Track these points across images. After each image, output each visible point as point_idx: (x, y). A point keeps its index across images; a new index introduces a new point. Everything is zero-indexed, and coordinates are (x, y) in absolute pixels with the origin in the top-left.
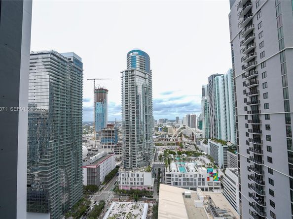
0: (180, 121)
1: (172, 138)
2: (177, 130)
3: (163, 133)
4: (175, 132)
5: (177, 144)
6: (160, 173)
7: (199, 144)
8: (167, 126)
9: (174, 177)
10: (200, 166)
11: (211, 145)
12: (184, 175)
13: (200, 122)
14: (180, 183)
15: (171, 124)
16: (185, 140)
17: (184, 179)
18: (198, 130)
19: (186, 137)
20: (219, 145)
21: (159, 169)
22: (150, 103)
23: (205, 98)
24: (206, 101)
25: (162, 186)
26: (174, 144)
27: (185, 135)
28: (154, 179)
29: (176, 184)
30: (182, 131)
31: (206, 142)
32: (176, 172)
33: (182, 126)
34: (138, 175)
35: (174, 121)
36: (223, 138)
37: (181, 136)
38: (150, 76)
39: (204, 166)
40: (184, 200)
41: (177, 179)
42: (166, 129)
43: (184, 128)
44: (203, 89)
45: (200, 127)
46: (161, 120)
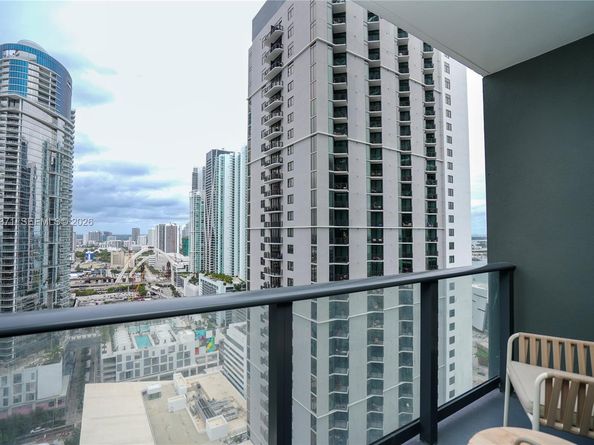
0: (142, 239)
1: (119, 277)
2: (134, 256)
3: (97, 265)
4: (128, 262)
5: (132, 288)
6: (84, 361)
7: (181, 284)
8: (110, 249)
9: (124, 362)
10: (182, 329)
11: (205, 284)
12: (146, 353)
13: (185, 241)
14: (138, 373)
15: (121, 245)
16: (150, 277)
17: (147, 362)
18: (180, 256)
19: (154, 272)
20: (219, 283)
21: (85, 351)
22: (66, 190)
23: (198, 193)
24: (199, 198)
25: (91, 390)
26: (124, 289)
27: (151, 269)
28: (68, 378)
29: (128, 375)
30: (145, 258)
31: (194, 281)
32: (130, 351)
33: (145, 249)
34: (18, 378)
35: (126, 238)
36: (227, 272)
37: (142, 269)
38: (69, 127)
39: (189, 328)
40: (146, 404)
41: (129, 365)
42: (105, 257)
43: (151, 252)
44: (195, 175)
45: (184, 251)
46: (92, 236)
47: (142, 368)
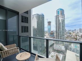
0: (76, 31)
1: (72, 36)
2: (75, 33)
3: (69, 34)
5: (74, 38)
6: (67, 47)
8: (71, 32)
12: (76, 49)
14: (75, 51)
15: (73, 32)
16: (78, 37)
17: (77, 50)
19: (79, 36)
21: (67, 46)
22: (64, 25)
26: (73, 38)
27: (78, 36)
28: (65, 48)
29: (73, 51)
30: (77, 34)
32: (73, 47)
33: (77, 32)
34: (60, 46)
35: (74, 31)
38: (64, 16)
41: (73, 50)
42: (70, 33)
43: (78, 33)
46: (68, 30)
47: (76, 51)
